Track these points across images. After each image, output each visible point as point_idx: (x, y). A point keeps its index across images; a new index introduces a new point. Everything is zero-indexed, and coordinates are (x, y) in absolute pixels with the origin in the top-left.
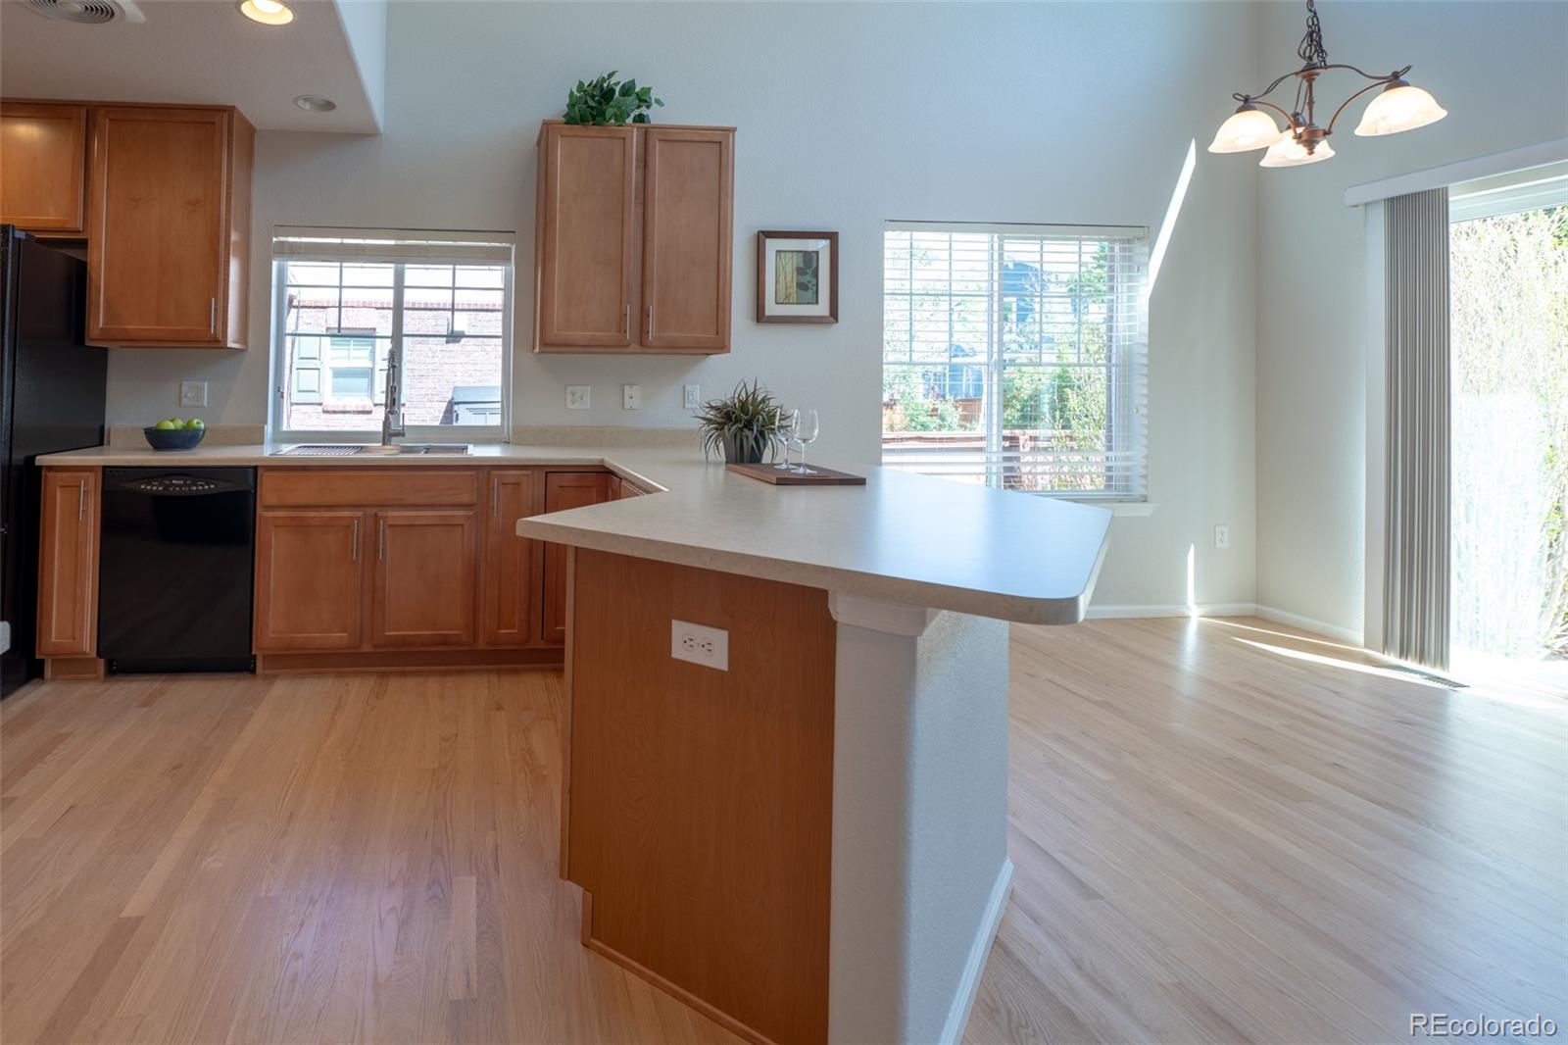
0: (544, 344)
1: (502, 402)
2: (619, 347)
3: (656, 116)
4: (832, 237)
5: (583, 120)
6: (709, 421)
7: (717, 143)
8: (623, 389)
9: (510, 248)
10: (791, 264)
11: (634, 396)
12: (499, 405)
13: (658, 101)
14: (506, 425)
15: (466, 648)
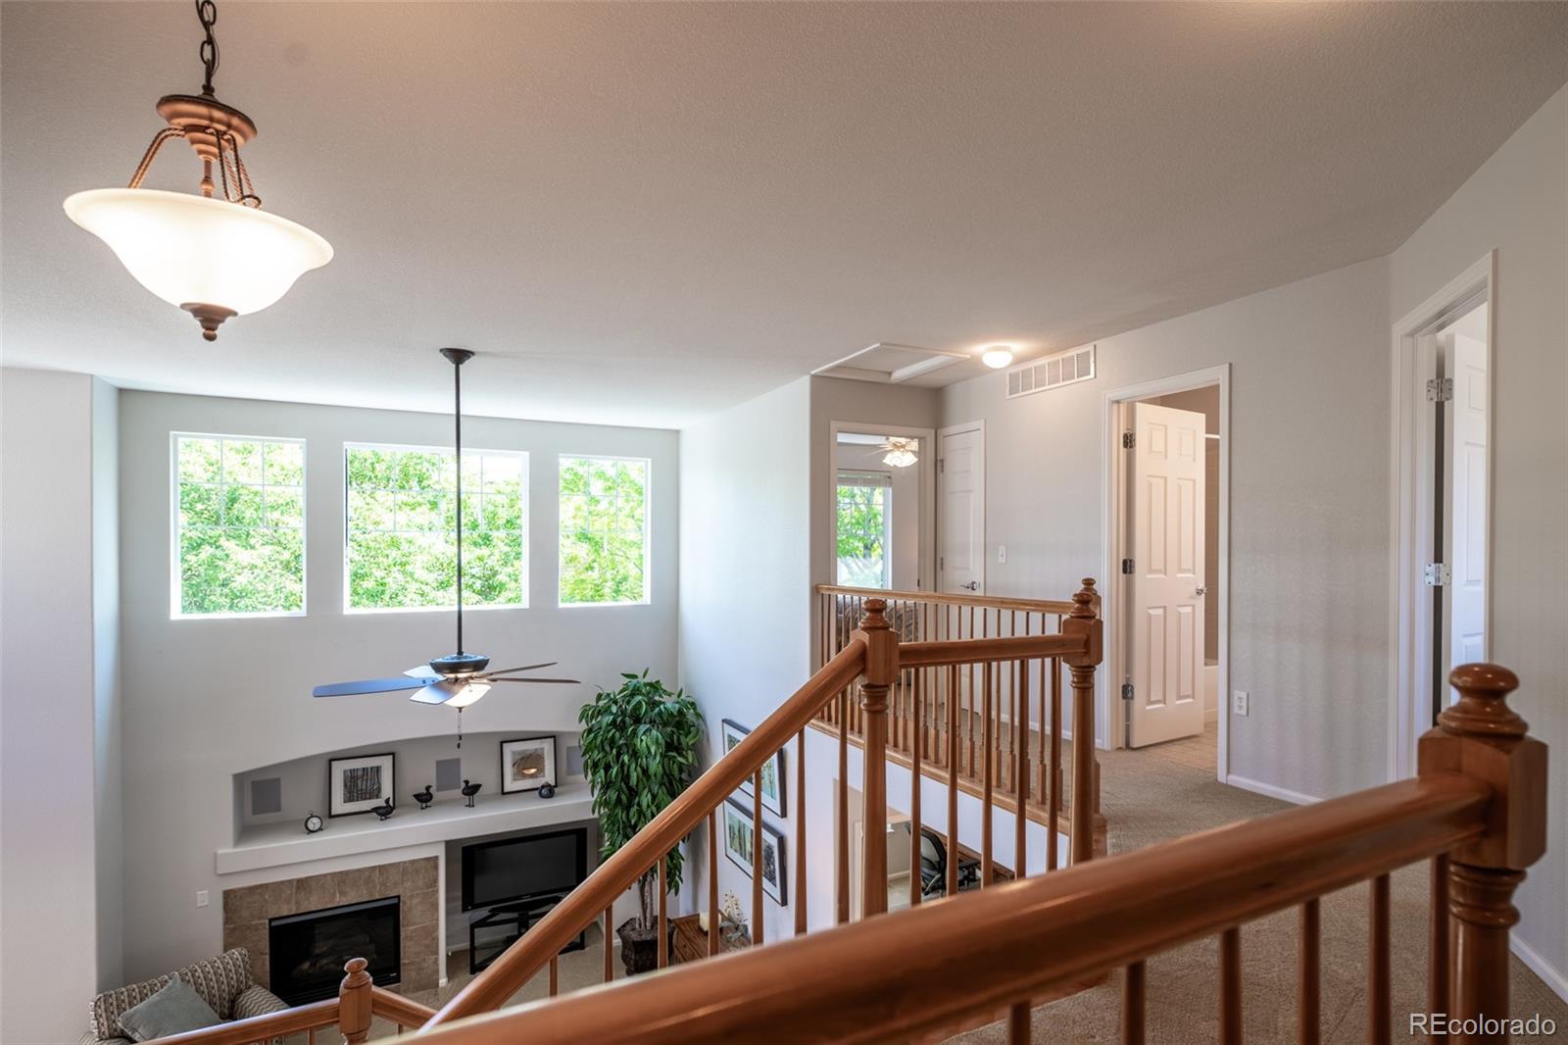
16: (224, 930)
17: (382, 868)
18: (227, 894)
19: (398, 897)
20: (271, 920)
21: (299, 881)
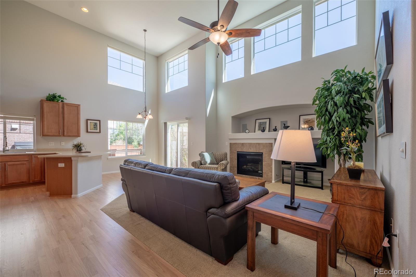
0: (43, 135)
1: (34, 145)
2: (59, 136)
3: (65, 101)
4: (100, 121)
5: (50, 100)
6: (73, 147)
7: (77, 107)
8: (61, 143)
9: (34, 119)
10: (93, 124)
11: (63, 144)
12: (33, 146)
13: (65, 99)
14: (35, 148)
15: (28, 183)
17: (259, 144)
18: (230, 143)
19: (262, 153)
20: (237, 152)
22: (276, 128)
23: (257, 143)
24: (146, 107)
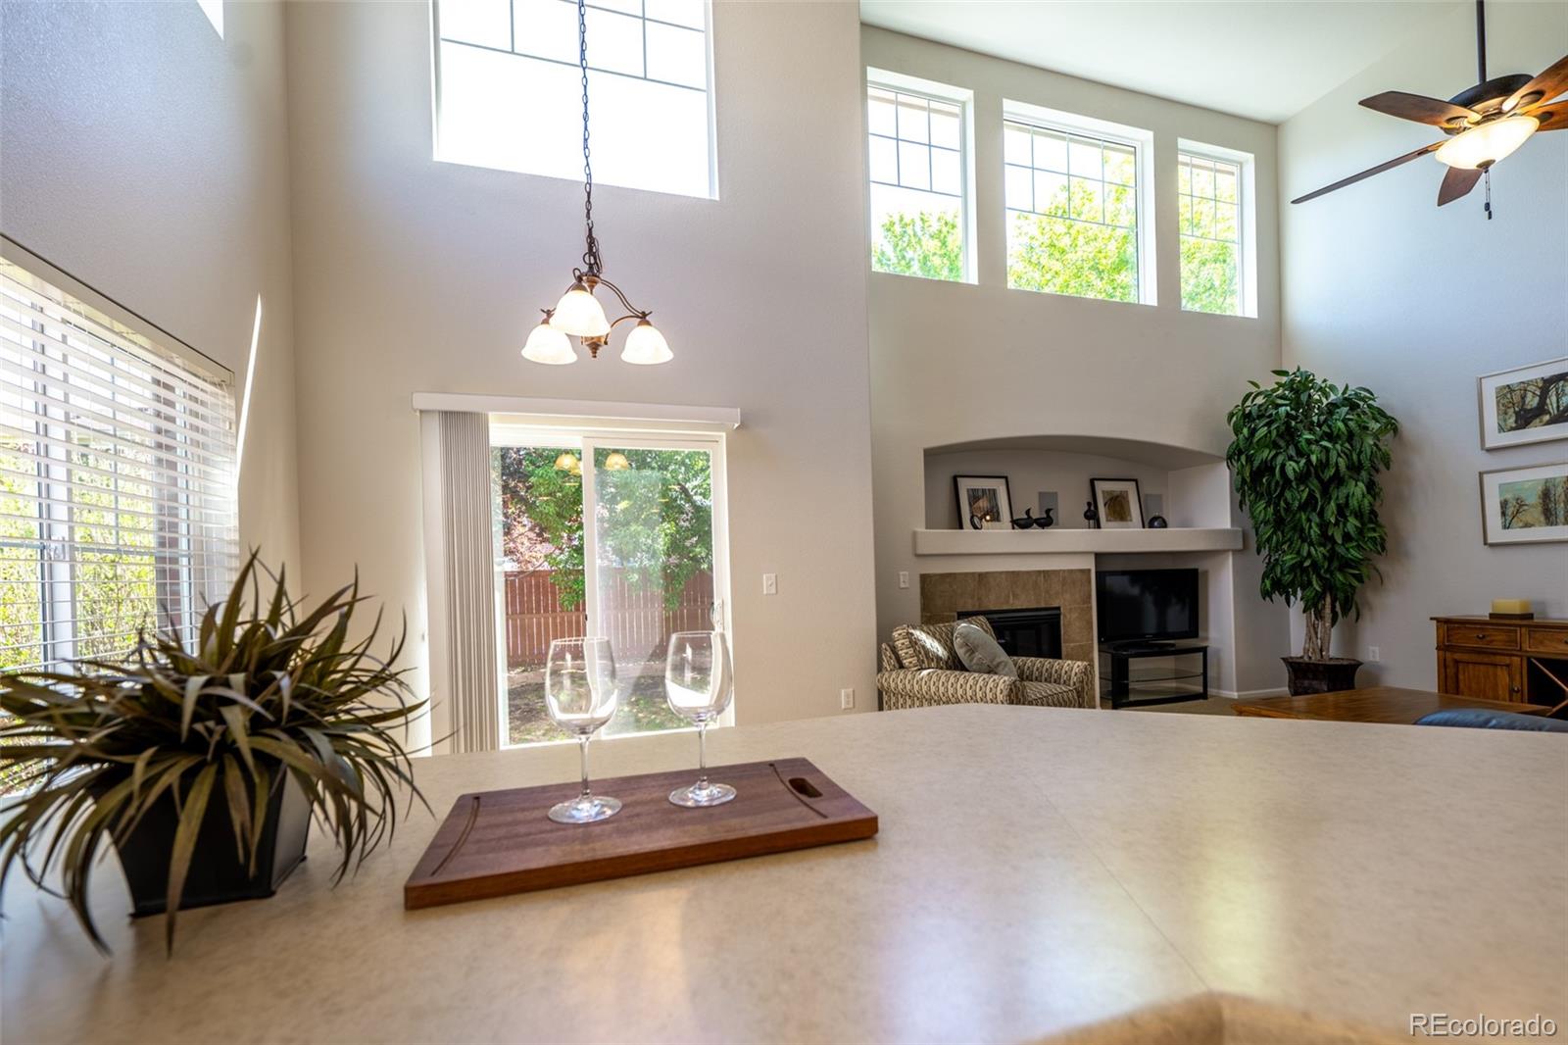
16: (922, 616)
17: (1046, 573)
18: (924, 578)
19: (1058, 608)
20: (960, 614)
21: (981, 575)
22: (1048, 516)
23: (1039, 572)
24: (591, 241)
